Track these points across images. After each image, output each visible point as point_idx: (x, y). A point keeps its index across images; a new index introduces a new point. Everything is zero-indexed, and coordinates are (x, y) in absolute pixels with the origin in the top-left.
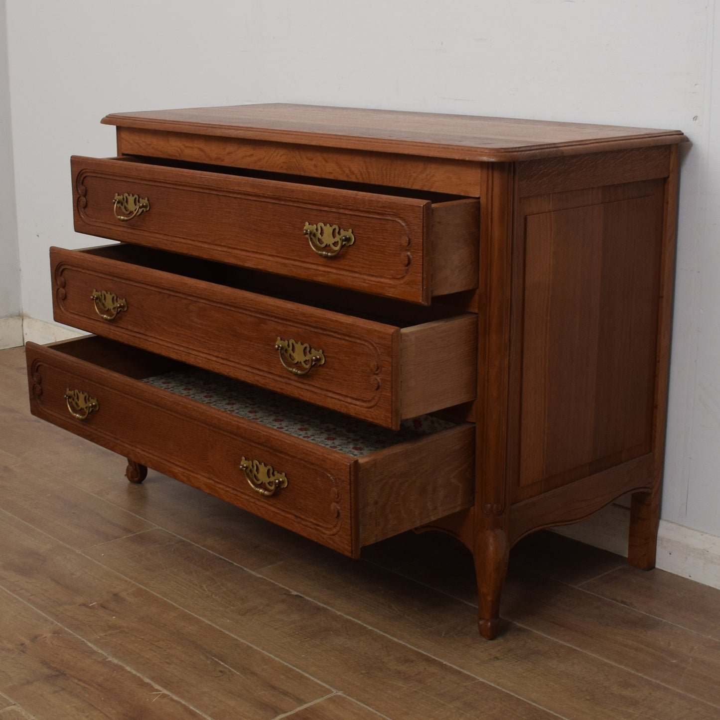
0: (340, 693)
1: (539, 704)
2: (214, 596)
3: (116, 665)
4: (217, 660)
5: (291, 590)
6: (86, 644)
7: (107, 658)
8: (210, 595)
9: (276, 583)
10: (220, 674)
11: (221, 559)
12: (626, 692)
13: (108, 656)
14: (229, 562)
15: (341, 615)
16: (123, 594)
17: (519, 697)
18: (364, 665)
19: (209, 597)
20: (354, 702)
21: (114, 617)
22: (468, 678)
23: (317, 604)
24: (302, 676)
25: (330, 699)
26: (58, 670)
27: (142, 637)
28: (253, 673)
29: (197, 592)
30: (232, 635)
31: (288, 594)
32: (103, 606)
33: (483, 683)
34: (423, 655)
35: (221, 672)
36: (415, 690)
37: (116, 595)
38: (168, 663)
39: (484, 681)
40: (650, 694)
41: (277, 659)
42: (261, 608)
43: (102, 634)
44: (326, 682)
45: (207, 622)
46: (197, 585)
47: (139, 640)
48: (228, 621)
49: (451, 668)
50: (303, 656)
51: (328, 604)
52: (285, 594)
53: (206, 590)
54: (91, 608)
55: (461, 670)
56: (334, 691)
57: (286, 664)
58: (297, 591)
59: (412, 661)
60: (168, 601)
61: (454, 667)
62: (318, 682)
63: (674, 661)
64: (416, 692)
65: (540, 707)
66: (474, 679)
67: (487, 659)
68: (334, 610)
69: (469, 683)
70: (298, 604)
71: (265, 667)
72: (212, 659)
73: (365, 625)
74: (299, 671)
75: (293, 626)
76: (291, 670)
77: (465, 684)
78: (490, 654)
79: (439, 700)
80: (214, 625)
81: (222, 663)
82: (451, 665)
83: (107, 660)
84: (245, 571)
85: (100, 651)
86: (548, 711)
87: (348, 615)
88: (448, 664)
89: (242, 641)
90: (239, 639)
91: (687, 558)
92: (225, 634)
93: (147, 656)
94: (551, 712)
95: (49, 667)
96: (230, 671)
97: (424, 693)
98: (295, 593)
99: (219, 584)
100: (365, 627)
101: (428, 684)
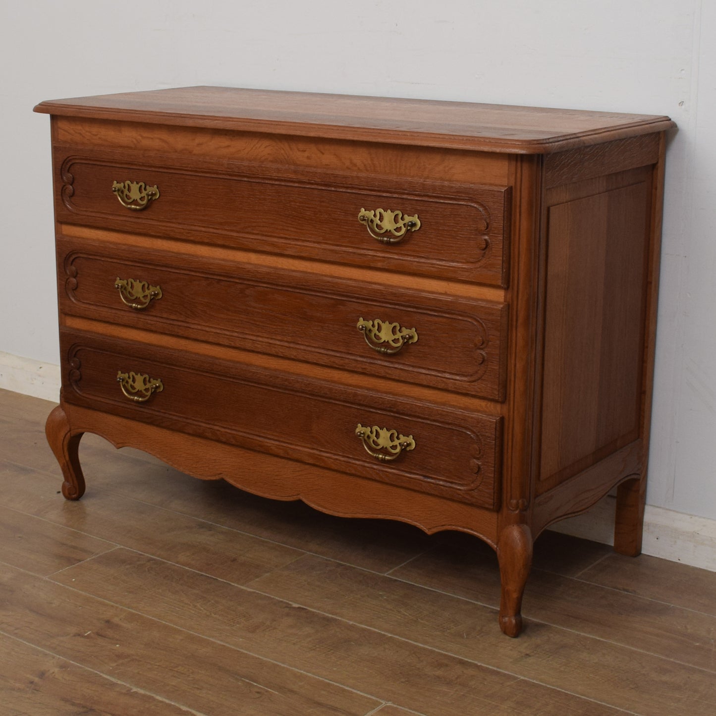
0: (390, 704)
1: (588, 697)
2: (213, 615)
3: (144, 696)
4: (248, 681)
5: (290, 603)
6: (101, 676)
7: (131, 689)
8: (208, 614)
9: (272, 597)
10: (258, 695)
11: (202, 575)
12: (665, 678)
13: (132, 687)
14: (212, 578)
15: (355, 625)
16: (116, 620)
17: (567, 692)
18: (401, 673)
19: (208, 616)
20: (407, 711)
21: (117, 646)
22: (509, 677)
23: (323, 615)
24: (344, 690)
25: (382, 710)
26: (83, 707)
27: (158, 664)
28: (291, 691)
29: (193, 612)
30: (251, 654)
31: (288, 606)
32: (98, 634)
33: (525, 681)
34: (454, 658)
35: (258, 693)
36: (462, 693)
37: (108, 622)
38: (198, 689)
39: (526, 679)
40: (689, 677)
41: (310, 675)
42: (268, 623)
43: (114, 665)
44: (372, 694)
45: (219, 642)
46: (190, 605)
47: (156, 667)
48: (241, 640)
49: (488, 669)
50: (334, 669)
51: (336, 614)
52: (286, 607)
53: (202, 609)
54: (88, 637)
55: (499, 670)
56: (384, 702)
57: (321, 679)
58: (298, 604)
59: (447, 665)
60: (167, 623)
61: (491, 667)
62: (361, 694)
63: (698, 644)
64: (463, 695)
65: (590, 699)
66: (517, 678)
67: (518, 657)
68: (344, 620)
69: (512, 683)
70: (303, 616)
71: (300, 684)
72: (243, 680)
73: (383, 633)
74: (338, 684)
75: (310, 639)
76: (329, 684)
77: (508, 684)
78: (520, 652)
79: (490, 702)
80: (227, 645)
81: (255, 684)
82: (487, 666)
83: (132, 691)
84: (233, 586)
85: (119, 682)
86: (599, 702)
87: (361, 623)
88: (483, 665)
89: (265, 659)
90: (260, 657)
91: (676, 542)
92: (242, 653)
93: (173, 684)
94: (603, 703)
95: (73, 704)
96: (267, 691)
97: (472, 696)
98: (296, 605)
99: (213, 601)
100: (384, 635)
101: (473, 687)
